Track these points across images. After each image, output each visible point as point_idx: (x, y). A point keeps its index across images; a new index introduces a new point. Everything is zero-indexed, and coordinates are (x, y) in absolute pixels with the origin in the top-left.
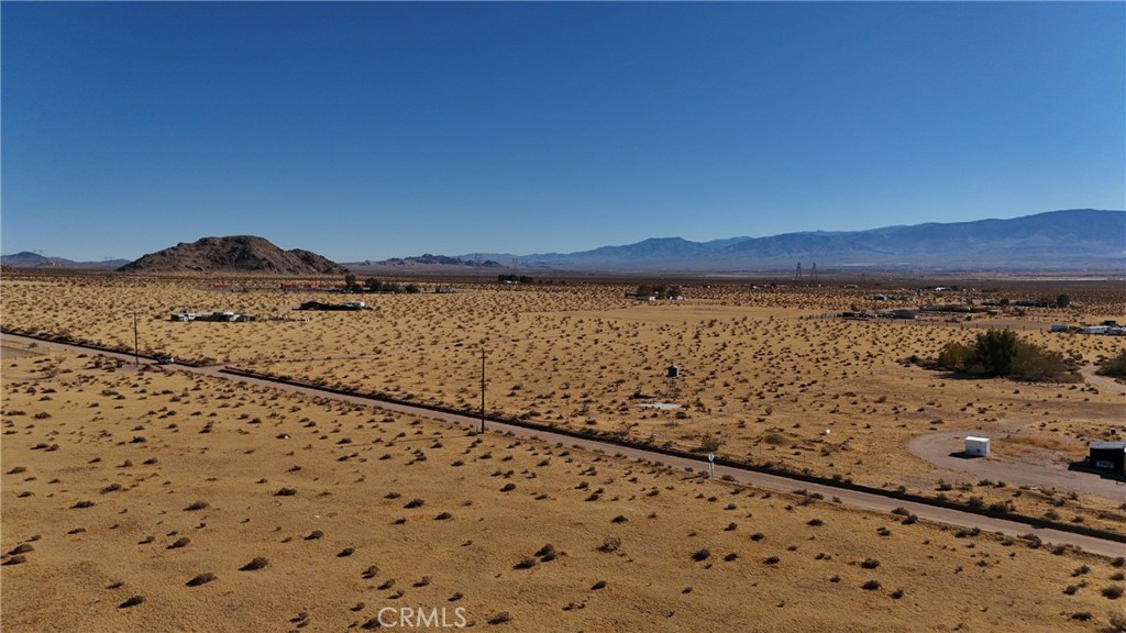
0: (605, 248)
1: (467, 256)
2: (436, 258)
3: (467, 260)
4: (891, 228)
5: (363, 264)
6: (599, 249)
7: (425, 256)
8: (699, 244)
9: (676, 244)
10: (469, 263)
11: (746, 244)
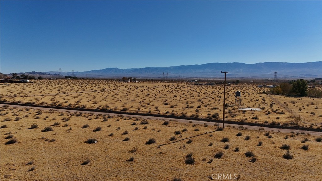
0: (94, 70)
1: (47, 72)
2: (37, 73)
3: (48, 73)
4: (173, 67)
5: (10, 74)
6: (92, 71)
7: (33, 72)
8: (122, 70)
9: (116, 70)
10: (49, 74)
11: (136, 70)
